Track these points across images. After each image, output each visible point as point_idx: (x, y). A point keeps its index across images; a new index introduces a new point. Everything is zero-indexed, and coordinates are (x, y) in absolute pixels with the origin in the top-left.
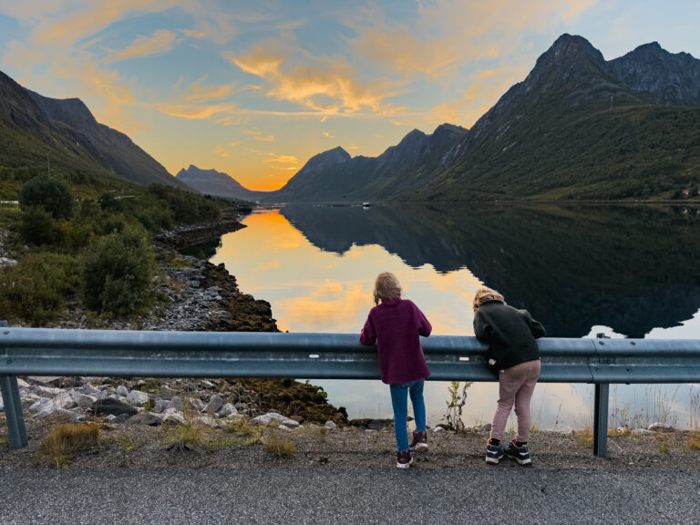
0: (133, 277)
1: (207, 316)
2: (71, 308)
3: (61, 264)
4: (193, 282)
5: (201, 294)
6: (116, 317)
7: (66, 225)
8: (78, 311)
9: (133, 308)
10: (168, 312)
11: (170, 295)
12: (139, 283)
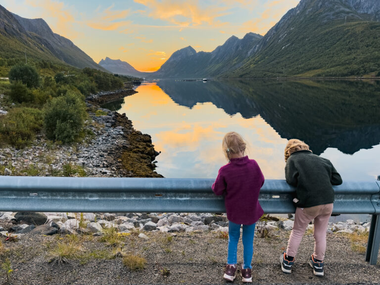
0: (72, 121)
1: (116, 143)
2: (38, 138)
3: (32, 113)
4: (107, 124)
5: (112, 131)
6: (64, 144)
7: (35, 92)
8: (42, 140)
9: (73, 139)
10: (93, 141)
11: (94, 131)
12: (76, 125)
